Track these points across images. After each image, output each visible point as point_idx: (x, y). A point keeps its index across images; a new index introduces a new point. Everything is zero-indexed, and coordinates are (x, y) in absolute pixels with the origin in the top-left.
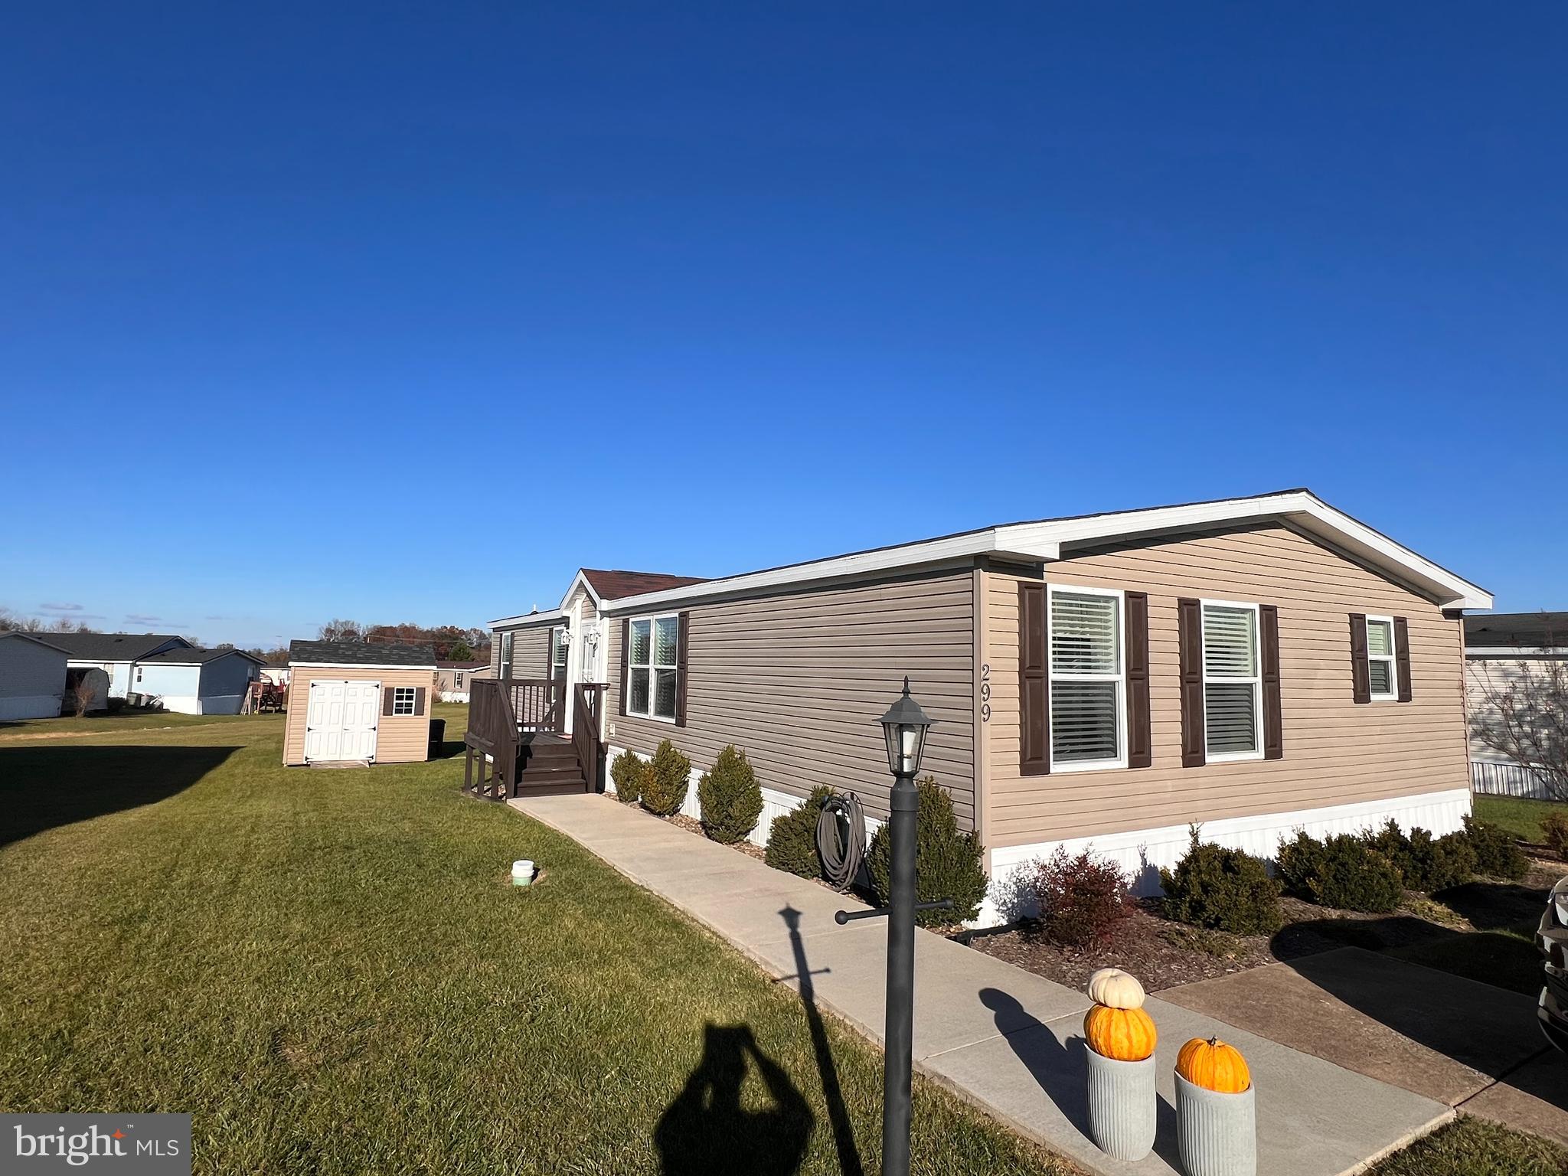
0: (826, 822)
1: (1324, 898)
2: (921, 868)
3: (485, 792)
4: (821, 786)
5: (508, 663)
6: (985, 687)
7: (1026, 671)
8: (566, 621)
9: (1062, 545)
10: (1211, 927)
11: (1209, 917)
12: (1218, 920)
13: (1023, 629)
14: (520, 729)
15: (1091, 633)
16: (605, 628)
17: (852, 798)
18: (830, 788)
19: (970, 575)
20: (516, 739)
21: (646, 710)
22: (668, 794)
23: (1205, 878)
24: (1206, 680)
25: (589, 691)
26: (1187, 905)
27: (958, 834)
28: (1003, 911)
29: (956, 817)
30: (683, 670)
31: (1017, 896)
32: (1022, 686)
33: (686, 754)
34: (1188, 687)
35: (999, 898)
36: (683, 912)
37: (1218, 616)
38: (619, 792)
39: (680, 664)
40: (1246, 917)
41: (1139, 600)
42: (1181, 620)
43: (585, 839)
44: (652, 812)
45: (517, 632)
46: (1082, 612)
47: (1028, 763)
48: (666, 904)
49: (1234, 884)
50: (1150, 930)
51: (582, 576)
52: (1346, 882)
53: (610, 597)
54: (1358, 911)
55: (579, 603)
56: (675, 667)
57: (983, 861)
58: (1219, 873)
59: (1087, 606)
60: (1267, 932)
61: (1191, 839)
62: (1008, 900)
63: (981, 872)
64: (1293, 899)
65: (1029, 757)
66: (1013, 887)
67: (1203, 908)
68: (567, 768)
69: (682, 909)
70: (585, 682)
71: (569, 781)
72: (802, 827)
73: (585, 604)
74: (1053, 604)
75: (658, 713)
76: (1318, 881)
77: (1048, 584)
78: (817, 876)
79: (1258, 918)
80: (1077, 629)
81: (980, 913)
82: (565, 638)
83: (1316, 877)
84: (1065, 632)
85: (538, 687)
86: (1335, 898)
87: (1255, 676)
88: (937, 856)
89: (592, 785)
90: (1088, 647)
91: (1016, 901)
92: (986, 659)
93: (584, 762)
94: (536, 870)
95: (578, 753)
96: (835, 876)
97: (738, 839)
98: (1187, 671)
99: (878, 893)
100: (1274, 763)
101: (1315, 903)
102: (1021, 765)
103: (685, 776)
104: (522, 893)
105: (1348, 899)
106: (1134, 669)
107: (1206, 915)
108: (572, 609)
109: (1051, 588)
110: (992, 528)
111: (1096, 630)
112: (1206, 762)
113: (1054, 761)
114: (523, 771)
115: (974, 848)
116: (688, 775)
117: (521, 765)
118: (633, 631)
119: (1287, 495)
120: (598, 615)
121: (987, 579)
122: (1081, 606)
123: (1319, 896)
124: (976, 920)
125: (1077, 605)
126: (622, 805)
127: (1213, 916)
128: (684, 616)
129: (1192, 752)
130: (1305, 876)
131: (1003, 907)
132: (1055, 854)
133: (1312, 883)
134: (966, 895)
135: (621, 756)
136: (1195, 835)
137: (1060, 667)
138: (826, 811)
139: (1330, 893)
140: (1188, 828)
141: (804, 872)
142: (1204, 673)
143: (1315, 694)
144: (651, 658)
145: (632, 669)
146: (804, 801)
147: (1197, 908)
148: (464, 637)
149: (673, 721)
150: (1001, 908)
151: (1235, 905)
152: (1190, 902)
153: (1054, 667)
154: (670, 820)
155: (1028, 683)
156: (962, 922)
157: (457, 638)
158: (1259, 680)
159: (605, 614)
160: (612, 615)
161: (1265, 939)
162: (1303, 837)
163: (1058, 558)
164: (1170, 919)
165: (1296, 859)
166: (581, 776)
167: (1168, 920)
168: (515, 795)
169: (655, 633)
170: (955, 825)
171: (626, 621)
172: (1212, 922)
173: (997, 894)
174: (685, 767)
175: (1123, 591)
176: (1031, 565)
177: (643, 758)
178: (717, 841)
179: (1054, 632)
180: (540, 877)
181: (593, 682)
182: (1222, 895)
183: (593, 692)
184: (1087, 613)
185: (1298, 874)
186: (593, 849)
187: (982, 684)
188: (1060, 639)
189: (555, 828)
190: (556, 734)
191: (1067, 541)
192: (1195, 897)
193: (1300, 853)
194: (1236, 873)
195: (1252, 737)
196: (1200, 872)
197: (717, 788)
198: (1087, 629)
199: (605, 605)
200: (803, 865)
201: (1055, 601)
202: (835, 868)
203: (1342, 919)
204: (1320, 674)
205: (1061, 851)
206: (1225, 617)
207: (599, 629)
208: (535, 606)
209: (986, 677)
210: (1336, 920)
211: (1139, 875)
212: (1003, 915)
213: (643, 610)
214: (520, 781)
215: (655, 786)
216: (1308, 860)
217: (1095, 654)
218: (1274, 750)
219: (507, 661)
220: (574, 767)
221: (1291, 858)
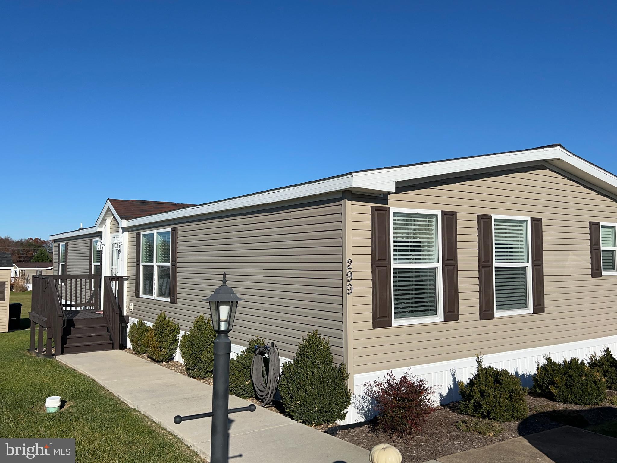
0: (257, 362)
1: (559, 397)
2: (308, 388)
3: (44, 352)
4: (255, 338)
5: (64, 264)
6: (349, 273)
7: (376, 262)
8: (100, 234)
9: (397, 183)
10: (484, 417)
11: (483, 412)
12: (489, 413)
13: (374, 236)
14: (64, 309)
15: (421, 238)
16: (125, 238)
17: (273, 346)
18: (261, 339)
19: (340, 203)
20: (62, 315)
21: (151, 292)
22: (164, 348)
23: (483, 387)
24: (495, 265)
25: (114, 282)
26: (473, 405)
27: (334, 366)
28: (362, 414)
29: (332, 355)
30: (174, 266)
31: (372, 404)
32: (373, 272)
33: (176, 321)
34: (483, 270)
35: (359, 405)
36: (157, 424)
37: (505, 225)
38: (134, 348)
39: (172, 262)
40: (505, 411)
41: (451, 217)
42: (479, 228)
43: (103, 380)
44: (154, 361)
45: (70, 243)
46: (414, 225)
47: (377, 320)
48: (147, 420)
49: (499, 390)
50: (449, 421)
51: (109, 204)
52: (572, 387)
53: (128, 218)
54: (578, 404)
55: (109, 222)
56: (169, 264)
57: (349, 382)
58: (491, 384)
59: (418, 221)
60: (518, 419)
61: (477, 364)
62: (365, 406)
63: (347, 389)
64: (543, 399)
65: (378, 316)
66: (369, 398)
67: (480, 406)
68: (97, 334)
69: (157, 423)
70: (114, 275)
71: (101, 342)
72: (242, 366)
73: (113, 223)
74: (395, 220)
75: (161, 294)
76: (556, 387)
77: (390, 208)
78: (252, 397)
79: (513, 411)
80: (412, 235)
81: (347, 415)
82: (99, 246)
83: (555, 385)
84: (403, 237)
85: (81, 279)
86: (565, 397)
87: (528, 262)
88: (319, 380)
89: (117, 344)
90: (419, 246)
91: (370, 407)
92: (349, 256)
93: (111, 329)
94: (63, 403)
95: (107, 323)
96: (262, 396)
97: (207, 375)
98: (483, 260)
99: (284, 405)
100: (538, 316)
101: (554, 400)
102: (373, 321)
103: (176, 336)
104: (51, 417)
105: (573, 397)
106: (448, 260)
107: (482, 410)
108: (104, 226)
109: (392, 210)
110: (351, 173)
111: (424, 236)
112: (495, 316)
113: (395, 318)
114: (68, 337)
115: (343, 374)
116: (178, 335)
117: (66, 332)
118: (143, 240)
119: (548, 149)
120: (121, 230)
121: (350, 205)
122: (414, 221)
123: (556, 396)
124: (345, 420)
125: (411, 221)
126: (136, 357)
127: (486, 411)
128: (174, 230)
129: (486, 311)
130: (549, 384)
131: (361, 410)
132: (386, 376)
133: (552, 388)
134: (337, 404)
135: (134, 324)
136: (478, 362)
137: (399, 259)
138: (256, 355)
139: (563, 394)
140: (476, 358)
141: (244, 395)
142: (494, 261)
143: (566, 272)
144: (155, 259)
145: (143, 266)
146: (245, 348)
147: (478, 406)
148: (45, 245)
149: (168, 300)
150: (360, 411)
151: (499, 404)
152: (474, 403)
153: (395, 259)
154: (165, 365)
155: (377, 269)
156: (337, 422)
157: (40, 247)
158: (530, 265)
159: (124, 229)
160: (129, 230)
161: (516, 423)
162: (549, 360)
163: (395, 191)
164: (463, 414)
165: (545, 374)
166: (109, 339)
167: (462, 414)
168: (62, 353)
169: (157, 242)
170: (332, 360)
171: (138, 234)
172: (486, 414)
173: (358, 403)
174: (176, 330)
175: (441, 211)
176: (380, 196)
177: (150, 324)
178: (193, 377)
179: (394, 237)
180: (66, 407)
181: (118, 275)
182: (491, 398)
183: (117, 282)
184: (418, 225)
185: (545, 383)
186: (107, 387)
187: (347, 271)
188: (399, 242)
189: (84, 374)
190: (94, 311)
191: (401, 180)
192: (477, 400)
193: (547, 371)
194: (501, 384)
195: (526, 300)
196: (481, 384)
197: (192, 343)
198: (418, 235)
199: (124, 223)
200: (242, 390)
201: (395, 218)
202: (262, 391)
203: (566, 410)
204: (570, 260)
205: (391, 375)
206: (509, 226)
207: (120, 239)
208: (81, 224)
209: (350, 267)
210: (562, 410)
211: (451, 388)
212: (362, 416)
213: (149, 226)
214: (66, 343)
215: (154, 343)
216: (551, 375)
217: (424, 251)
218: (539, 308)
219: (63, 262)
220: (105, 332)
221: (542, 374)
